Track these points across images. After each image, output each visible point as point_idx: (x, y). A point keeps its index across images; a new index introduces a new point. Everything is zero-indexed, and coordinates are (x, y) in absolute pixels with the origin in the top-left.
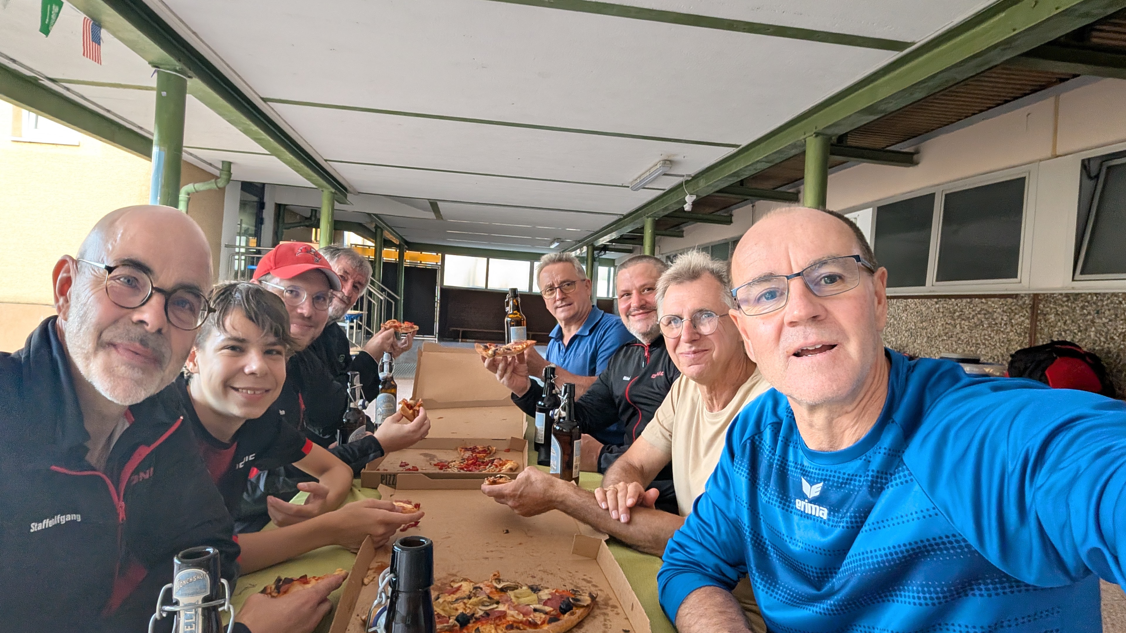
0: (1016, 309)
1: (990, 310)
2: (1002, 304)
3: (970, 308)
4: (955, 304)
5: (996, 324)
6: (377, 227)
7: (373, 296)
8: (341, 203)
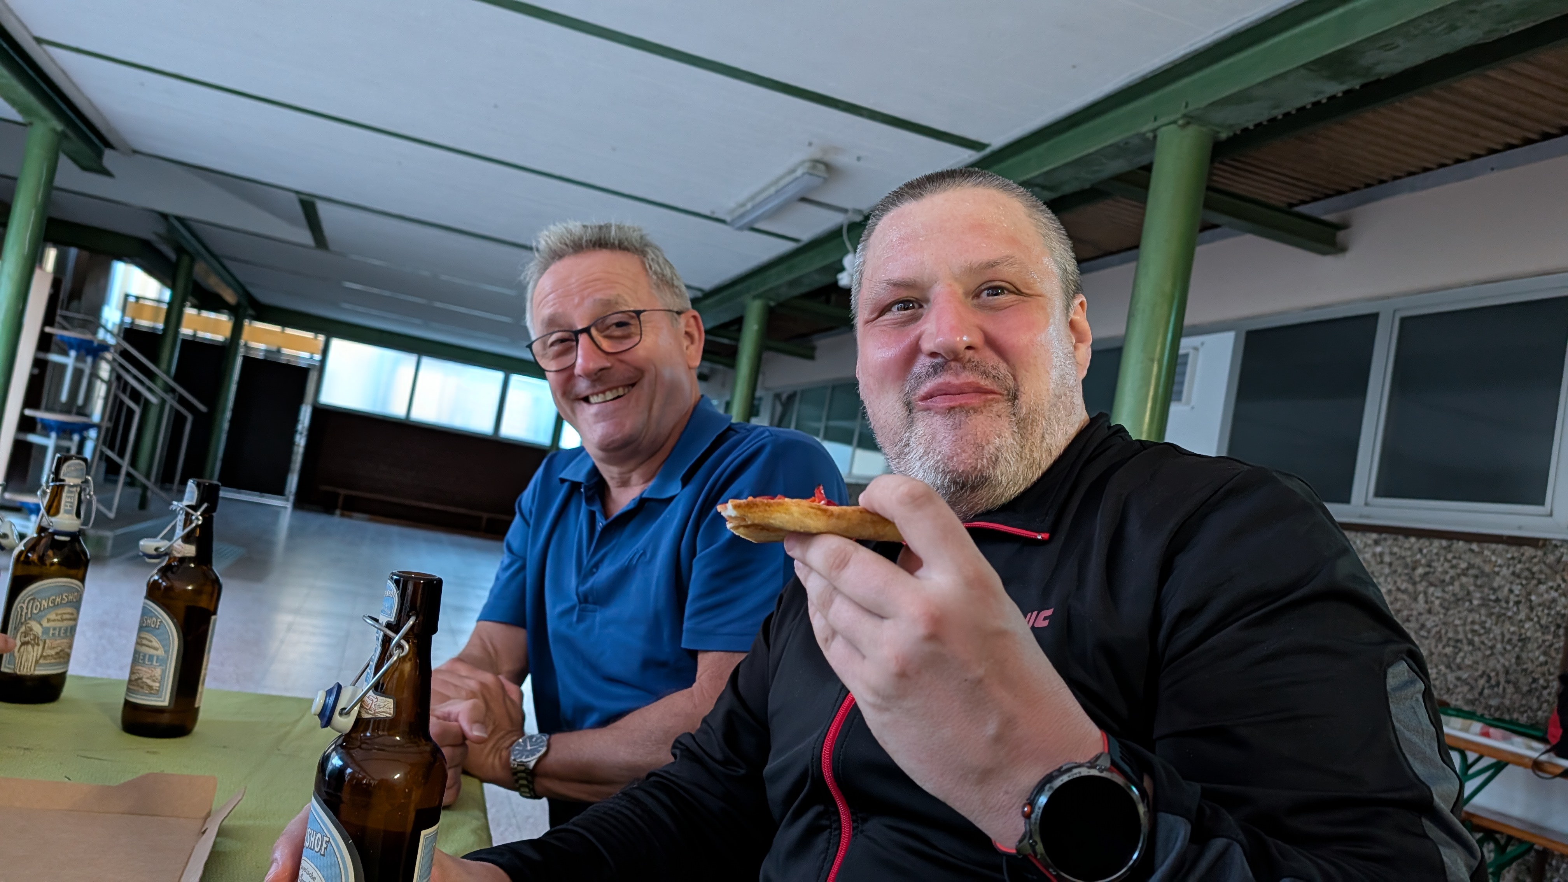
0: (1541, 572)
1: (1487, 568)
2: (1513, 558)
3: (1446, 560)
4: (1416, 547)
5: (1497, 600)
6: (180, 250)
7: (136, 396)
8: (85, 168)
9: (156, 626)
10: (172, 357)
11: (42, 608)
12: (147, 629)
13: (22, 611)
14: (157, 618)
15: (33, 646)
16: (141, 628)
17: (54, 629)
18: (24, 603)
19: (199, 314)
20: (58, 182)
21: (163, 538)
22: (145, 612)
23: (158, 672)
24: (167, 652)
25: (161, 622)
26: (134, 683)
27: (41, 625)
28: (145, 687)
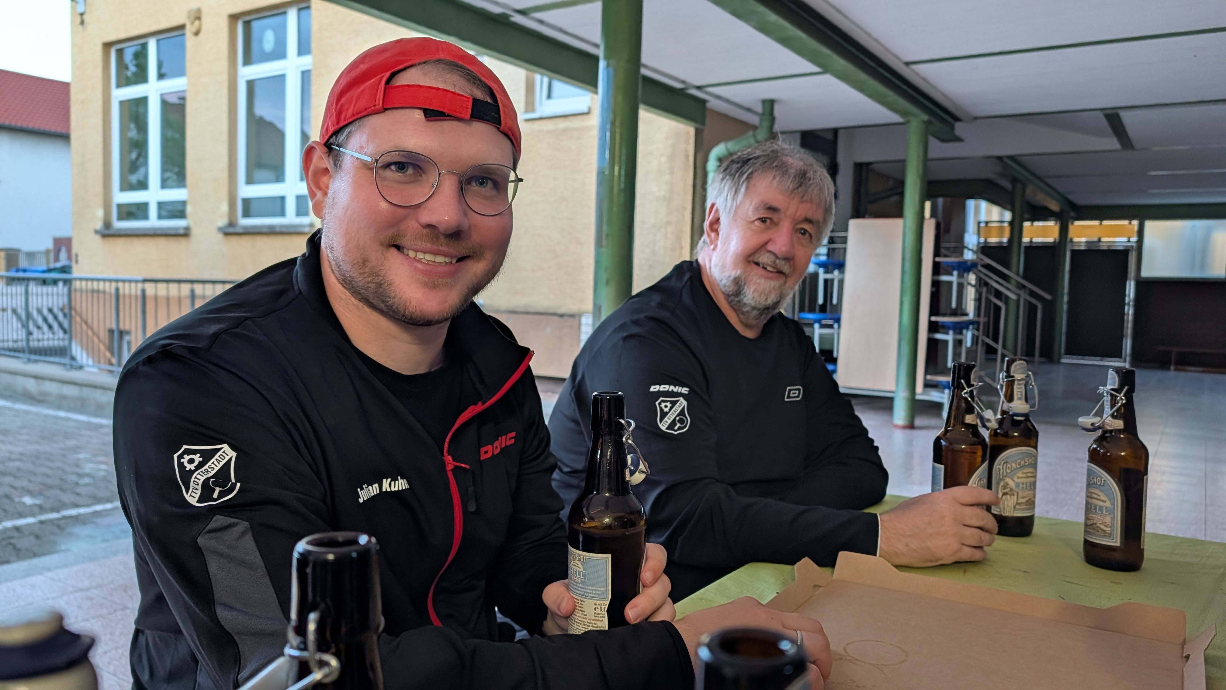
6: (1014, 180)
7: (998, 295)
8: (943, 140)
9: (1101, 483)
10: (1019, 261)
11: (1013, 469)
12: (1095, 486)
13: (1000, 471)
14: (1101, 478)
15: (1010, 495)
16: (1089, 485)
17: (1023, 484)
18: (1000, 465)
19: (1032, 224)
20: (931, 155)
21: (1095, 415)
22: (1090, 473)
23: (1108, 520)
24: (1113, 504)
25: (1105, 480)
26: (1089, 526)
27: (1014, 481)
28: (1100, 531)
